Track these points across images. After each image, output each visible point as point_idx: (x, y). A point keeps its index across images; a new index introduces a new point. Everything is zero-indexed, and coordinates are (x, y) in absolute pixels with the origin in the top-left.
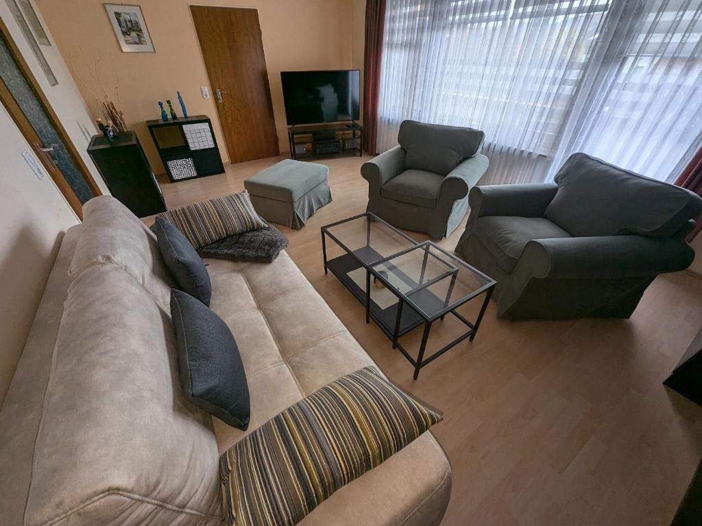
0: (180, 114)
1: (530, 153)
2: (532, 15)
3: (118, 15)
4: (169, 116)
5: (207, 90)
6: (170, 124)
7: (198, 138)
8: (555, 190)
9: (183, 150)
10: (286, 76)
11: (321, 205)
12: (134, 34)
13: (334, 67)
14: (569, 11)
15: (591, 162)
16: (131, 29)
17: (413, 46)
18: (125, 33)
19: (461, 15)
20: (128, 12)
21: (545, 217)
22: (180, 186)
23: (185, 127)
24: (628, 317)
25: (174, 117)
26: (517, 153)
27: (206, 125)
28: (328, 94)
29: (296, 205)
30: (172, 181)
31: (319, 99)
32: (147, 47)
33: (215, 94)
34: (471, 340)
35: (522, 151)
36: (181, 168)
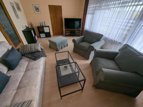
0: (44, 25)
1: (117, 41)
2: (121, 7)
3: (35, 6)
4: (42, 25)
5: (50, 21)
6: (42, 27)
7: (46, 30)
8: (118, 53)
9: (43, 32)
10: (65, 19)
11: (65, 47)
12: (37, 10)
13: (77, 18)
14: (131, 6)
15: (129, 48)
16: (37, 9)
17: (93, 14)
18: (36, 10)
19: (104, 7)
20: (37, 6)
21: (114, 60)
22: (42, 39)
23: (44, 28)
24: (135, 98)
25: (43, 26)
26: (114, 41)
27: (48, 28)
28: (77, 23)
29: (57, 46)
30: (41, 38)
31: (75, 24)
32: (40, 12)
33: (51, 22)
34: (82, 91)
35: (115, 41)
36: (43, 35)
